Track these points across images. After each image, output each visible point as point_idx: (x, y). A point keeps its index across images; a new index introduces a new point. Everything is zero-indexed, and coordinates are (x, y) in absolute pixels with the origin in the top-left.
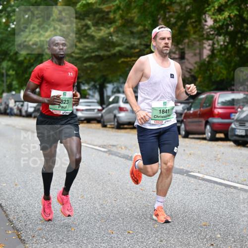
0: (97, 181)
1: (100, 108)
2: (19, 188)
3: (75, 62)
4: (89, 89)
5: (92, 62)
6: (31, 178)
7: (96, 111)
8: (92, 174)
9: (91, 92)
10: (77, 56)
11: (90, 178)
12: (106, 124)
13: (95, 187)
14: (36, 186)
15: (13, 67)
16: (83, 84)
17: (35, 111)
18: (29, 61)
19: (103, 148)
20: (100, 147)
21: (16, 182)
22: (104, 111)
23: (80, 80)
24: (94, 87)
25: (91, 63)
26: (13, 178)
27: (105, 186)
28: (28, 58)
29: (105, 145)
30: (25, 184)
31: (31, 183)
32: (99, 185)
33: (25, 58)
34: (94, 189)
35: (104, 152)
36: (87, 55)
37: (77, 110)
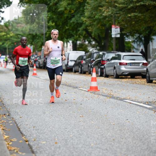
0: (141, 140)
1: (145, 62)
2: (60, 146)
3: (118, 12)
4: (134, 42)
5: (136, 12)
6: (71, 136)
7: (141, 65)
8: (137, 133)
9: (135, 45)
10: (121, 6)
11: (134, 137)
12: (151, 79)
13: (140, 146)
14: (77, 144)
15: (53, 18)
16: (127, 36)
17: (75, 65)
18: (70, 11)
19: (148, 104)
20: (145, 103)
21: (56, 140)
22: (149, 65)
23: (123, 32)
24: (139, 39)
25: (136, 14)
26: (53, 135)
27: (151, 146)
28: (68, 9)
29: (150, 102)
30: (66, 142)
31: (71, 141)
32: (144, 144)
33: (66, 9)
34: (138, 148)
35: (149, 109)
36: (131, 5)
37: (121, 64)
